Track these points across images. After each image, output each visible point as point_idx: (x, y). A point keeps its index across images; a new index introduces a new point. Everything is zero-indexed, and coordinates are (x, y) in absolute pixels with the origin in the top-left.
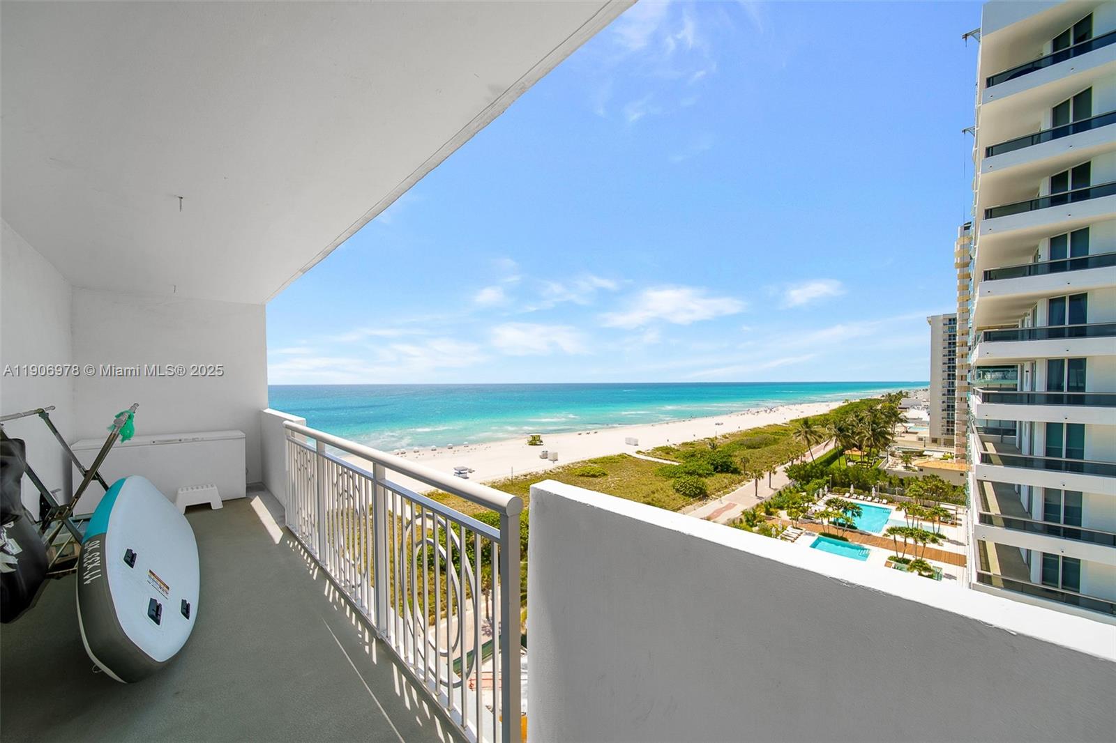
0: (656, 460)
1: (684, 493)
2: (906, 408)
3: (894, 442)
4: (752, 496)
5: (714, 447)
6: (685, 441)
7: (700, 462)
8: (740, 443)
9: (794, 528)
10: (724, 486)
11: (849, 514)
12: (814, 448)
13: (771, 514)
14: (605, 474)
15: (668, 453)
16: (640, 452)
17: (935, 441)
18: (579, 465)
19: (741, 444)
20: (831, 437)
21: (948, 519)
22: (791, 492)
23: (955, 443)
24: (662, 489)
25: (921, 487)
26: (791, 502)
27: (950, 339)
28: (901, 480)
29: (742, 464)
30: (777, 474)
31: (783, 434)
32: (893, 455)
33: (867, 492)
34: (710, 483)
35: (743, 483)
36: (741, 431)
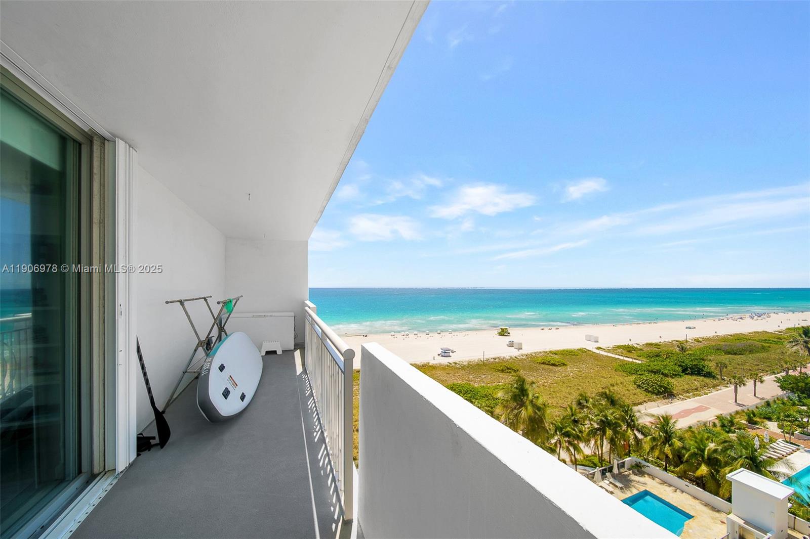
0: (617, 357)
1: (646, 389)
4: (730, 401)
5: (683, 349)
6: (650, 342)
7: (665, 363)
8: (715, 348)
9: (787, 442)
10: (694, 388)
13: (755, 423)
14: (564, 364)
15: (629, 352)
16: (600, 348)
18: (540, 354)
19: (718, 349)
22: (783, 403)
24: (621, 383)
26: (782, 414)
29: (718, 368)
30: (764, 383)
31: (776, 343)
34: (676, 383)
35: (719, 388)
36: (717, 336)
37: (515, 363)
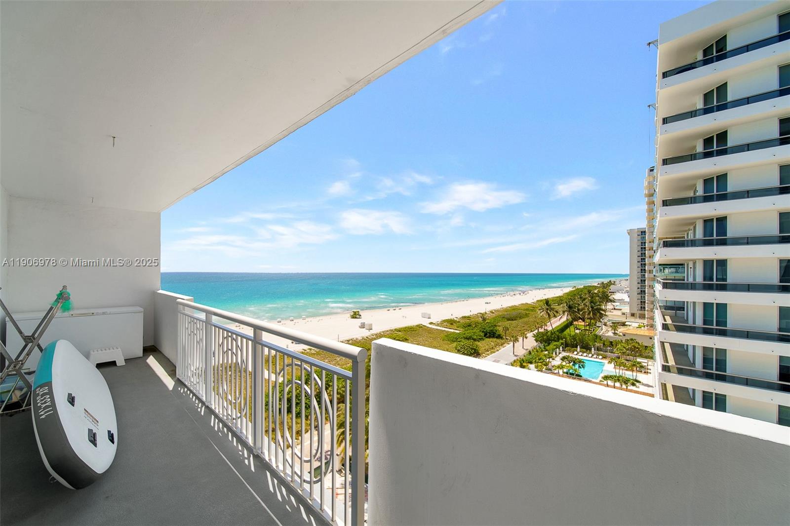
0: (444, 329)
1: (463, 353)
2: (614, 292)
3: (605, 315)
4: (511, 354)
5: (484, 319)
6: (464, 315)
7: (474, 331)
8: (502, 317)
10: (491, 347)
11: (577, 366)
12: (553, 320)
13: (524, 367)
15: (452, 324)
16: (432, 323)
17: (633, 315)
18: (388, 333)
19: (503, 318)
20: (564, 312)
21: (643, 369)
22: (537, 351)
23: (646, 316)
25: (624, 347)
26: (537, 358)
27: (642, 245)
28: (611, 342)
29: (504, 331)
30: (528, 338)
31: (532, 310)
32: (605, 325)
33: (589, 351)
34: (482, 345)
35: (504, 345)
36: (503, 308)
37: (366, 343)
